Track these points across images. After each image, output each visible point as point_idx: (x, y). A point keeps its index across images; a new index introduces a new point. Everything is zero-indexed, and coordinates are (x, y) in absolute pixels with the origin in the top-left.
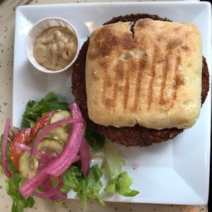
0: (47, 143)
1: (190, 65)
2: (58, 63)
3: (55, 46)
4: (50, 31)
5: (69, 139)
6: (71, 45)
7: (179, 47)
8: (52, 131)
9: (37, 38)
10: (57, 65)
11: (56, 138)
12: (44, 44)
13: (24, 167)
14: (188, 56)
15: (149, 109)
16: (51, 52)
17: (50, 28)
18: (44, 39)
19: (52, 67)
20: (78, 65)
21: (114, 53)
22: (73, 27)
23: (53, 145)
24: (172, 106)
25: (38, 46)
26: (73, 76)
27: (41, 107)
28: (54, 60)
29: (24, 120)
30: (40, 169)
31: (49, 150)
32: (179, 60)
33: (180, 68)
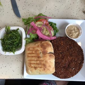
0: (45, 29)
1: (40, 71)
2: (68, 33)
3: (74, 32)
4: (78, 30)
5: (46, 36)
6: (74, 37)
7: (44, 67)
8: (48, 31)
9: (76, 26)
10: (68, 32)
11: (46, 32)
12: (74, 29)
13: (39, 23)
14: (42, 70)
15: (28, 60)
16: (72, 31)
17: (79, 30)
18: (75, 28)
19: (67, 31)
20: (68, 38)
21: (41, 49)
22: (79, 37)
23: (45, 31)
24: (29, 67)
25: (73, 27)
26: (64, 37)
27: (55, 27)
28: (69, 32)
29: (51, 22)
30: (38, 27)
31: (43, 30)
32: (41, 67)
33: (39, 68)
